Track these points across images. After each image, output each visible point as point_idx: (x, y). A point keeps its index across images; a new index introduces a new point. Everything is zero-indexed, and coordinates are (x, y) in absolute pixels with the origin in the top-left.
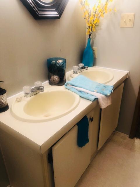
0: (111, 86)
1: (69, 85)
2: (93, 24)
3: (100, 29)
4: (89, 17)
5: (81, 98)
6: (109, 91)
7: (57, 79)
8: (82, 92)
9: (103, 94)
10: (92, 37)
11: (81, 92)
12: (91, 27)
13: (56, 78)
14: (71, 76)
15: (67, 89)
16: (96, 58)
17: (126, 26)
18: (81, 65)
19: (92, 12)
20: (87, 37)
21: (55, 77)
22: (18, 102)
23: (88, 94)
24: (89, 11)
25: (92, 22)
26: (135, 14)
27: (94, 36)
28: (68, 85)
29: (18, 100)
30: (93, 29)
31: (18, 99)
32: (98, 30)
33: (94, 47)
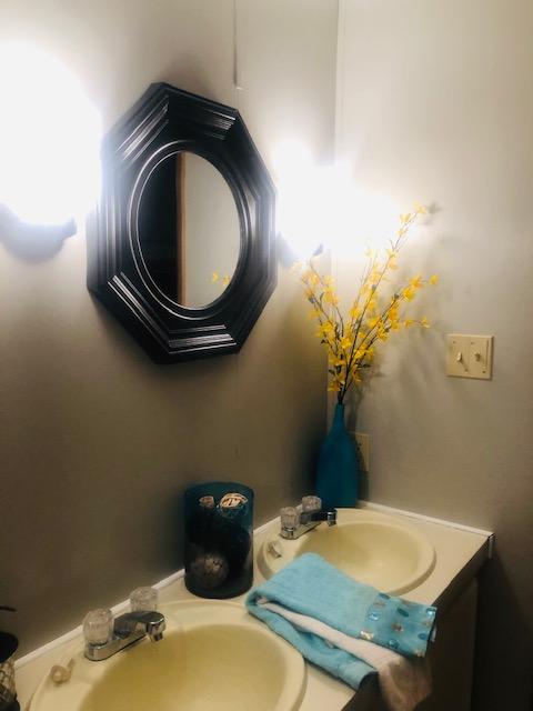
0: (429, 610)
1: (264, 600)
2: (352, 359)
3: (379, 375)
4: (337, 337)
5: (310, 669)
6: (421, 636)
7: (216, 568)
8: (316, 640)
9: (395, 648)
10: (351, 400)
11: (308, 635)
12: (344, 369)
13: (213, 564)
14: (271, 551)
15: (257, 618)
16: (366, 473)
17: (466, 374)
18: (313, 503)
19: (348, 322)
20: (333, 401)
21: (211, 560)
22: (59, 683)
23: (336, 647)
24: (338, 321)
25: (348, 352)
26: (493, 339)
27: (356, 395)
28: (259, 602)
29: (59, 678)
30: (352, 373)
31: (58, 674)
32: (371, 377)
33: (357, 434)
